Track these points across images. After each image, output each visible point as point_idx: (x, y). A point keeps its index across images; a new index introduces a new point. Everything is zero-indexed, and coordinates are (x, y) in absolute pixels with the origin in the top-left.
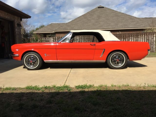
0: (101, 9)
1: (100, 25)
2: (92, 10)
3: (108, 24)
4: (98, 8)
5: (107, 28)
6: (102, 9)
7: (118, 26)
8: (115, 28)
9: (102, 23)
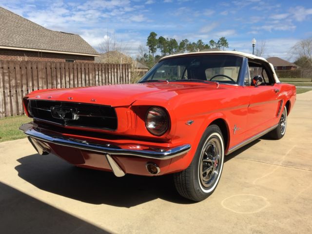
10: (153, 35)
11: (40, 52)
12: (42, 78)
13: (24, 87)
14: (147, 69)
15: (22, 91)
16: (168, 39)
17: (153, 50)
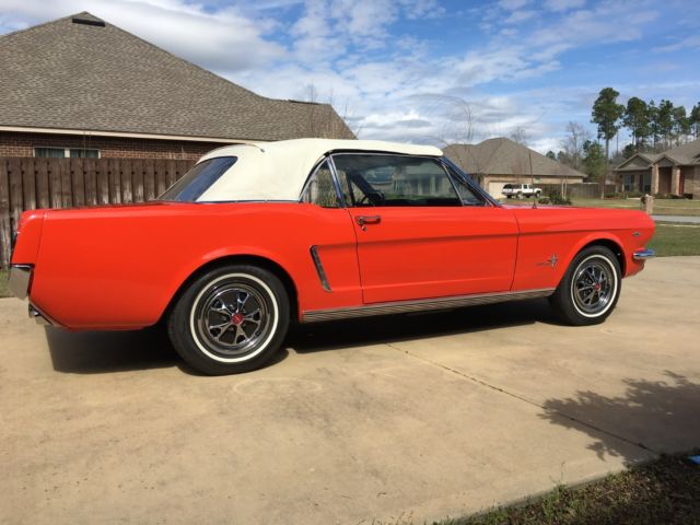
0: (87, 27)
1: (75, 108)
2: (39, 27)
3: (119, 106)
4: (71, 24)
5: (117, 128)
6: (95, 29)
7: (175, 122)
8: (158, 131)
9: (90, 99)
10: (608, 95)
11: (87, 137)
12: (61, 194)
13: (16, 212)
14: (581, 177)
15: (12, 220)
16: (652, 103)
17: (608, 131)
